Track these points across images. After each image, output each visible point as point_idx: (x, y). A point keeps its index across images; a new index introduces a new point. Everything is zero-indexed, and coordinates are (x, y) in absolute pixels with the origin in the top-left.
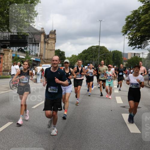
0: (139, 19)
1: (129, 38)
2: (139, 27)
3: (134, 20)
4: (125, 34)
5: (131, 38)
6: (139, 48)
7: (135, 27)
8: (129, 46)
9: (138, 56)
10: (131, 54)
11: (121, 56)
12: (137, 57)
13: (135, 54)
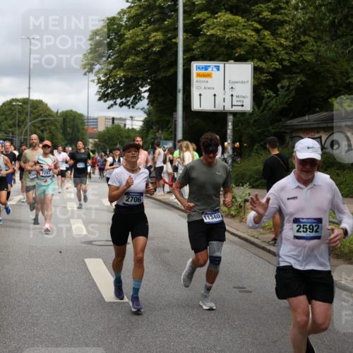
0: (121, 38)
1: (99, 81)
2: (121, 58)
3: (109, 40)
4: (89, 72)
5: (102, 82)
6: (122, 105)
7: (113, 57)
8: (100, 99)
9: (122, 126)
10: (106, 119)
11: (83, 123)
12: (119, 126)
13: (113, 119)
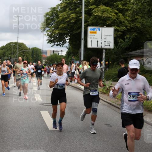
0: (57, 16)
2: (58, 25)
3: (52, 17)
4: (43, 31)
5: (49, 35)
6: (57, 45)
7: (54, 25)
8: (48, 43)
9: (58, 54)
10: (51, 51)
11: (41, 53)
12: (56, 54)
13: (54, 51)
